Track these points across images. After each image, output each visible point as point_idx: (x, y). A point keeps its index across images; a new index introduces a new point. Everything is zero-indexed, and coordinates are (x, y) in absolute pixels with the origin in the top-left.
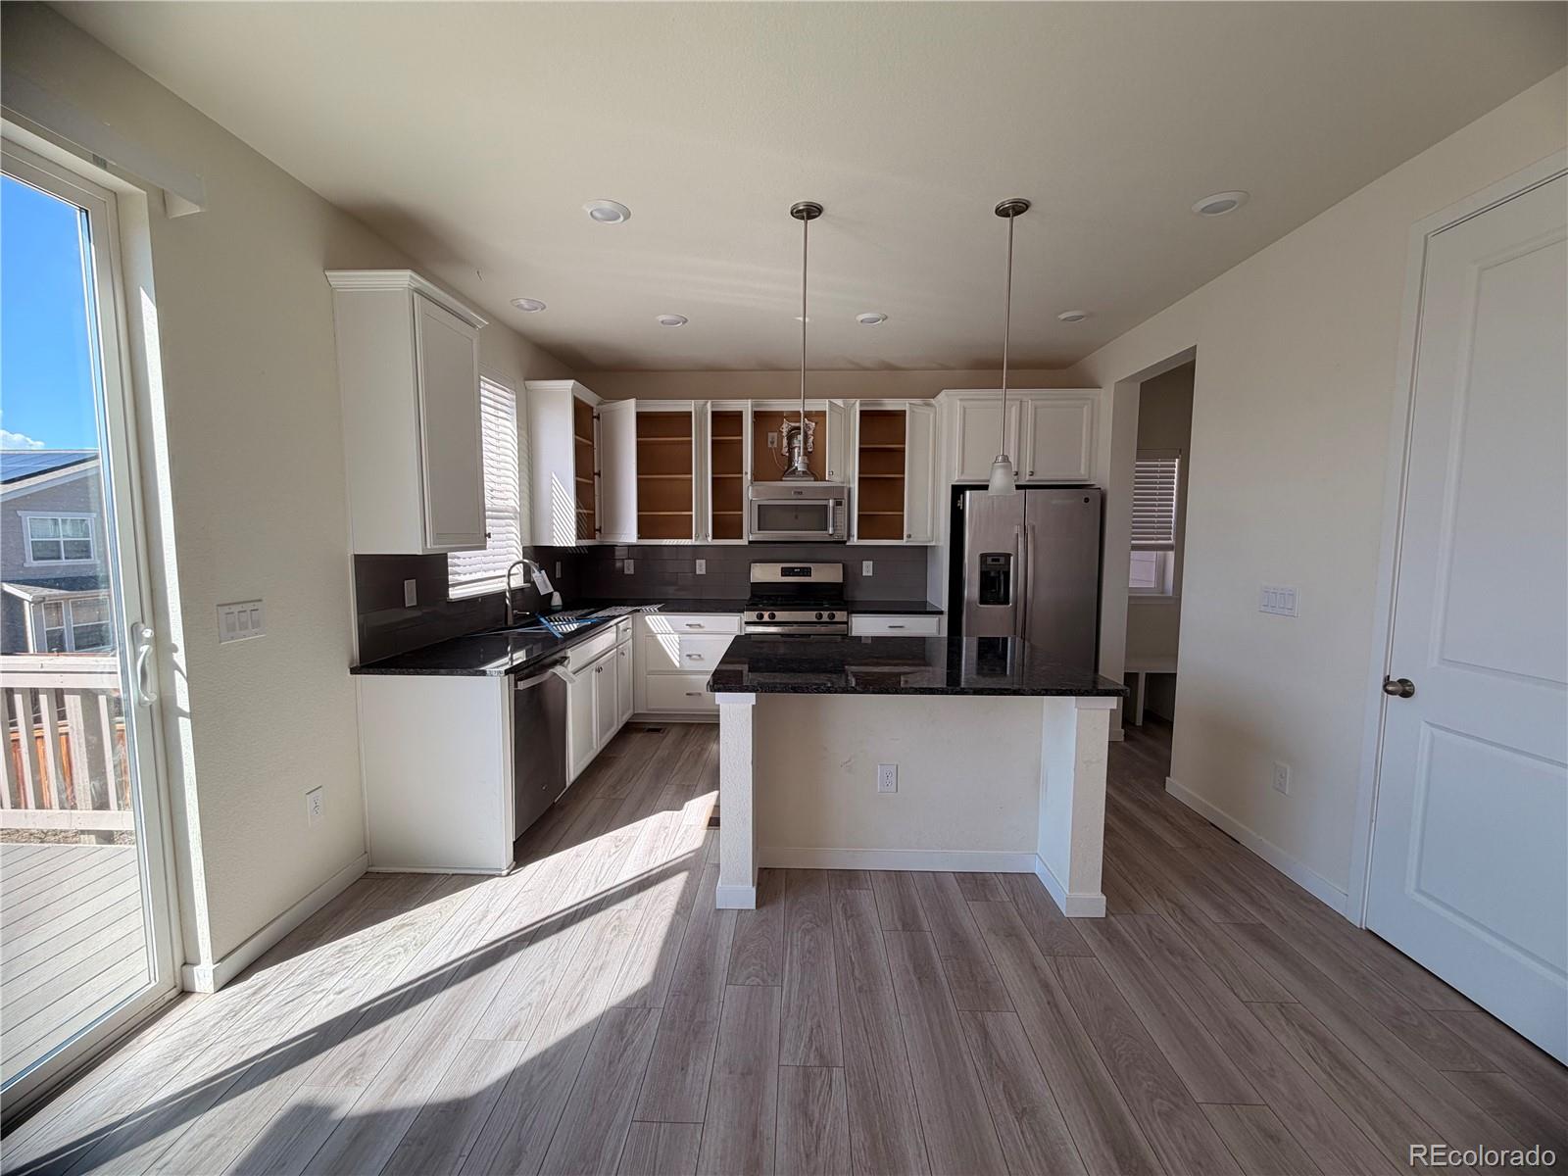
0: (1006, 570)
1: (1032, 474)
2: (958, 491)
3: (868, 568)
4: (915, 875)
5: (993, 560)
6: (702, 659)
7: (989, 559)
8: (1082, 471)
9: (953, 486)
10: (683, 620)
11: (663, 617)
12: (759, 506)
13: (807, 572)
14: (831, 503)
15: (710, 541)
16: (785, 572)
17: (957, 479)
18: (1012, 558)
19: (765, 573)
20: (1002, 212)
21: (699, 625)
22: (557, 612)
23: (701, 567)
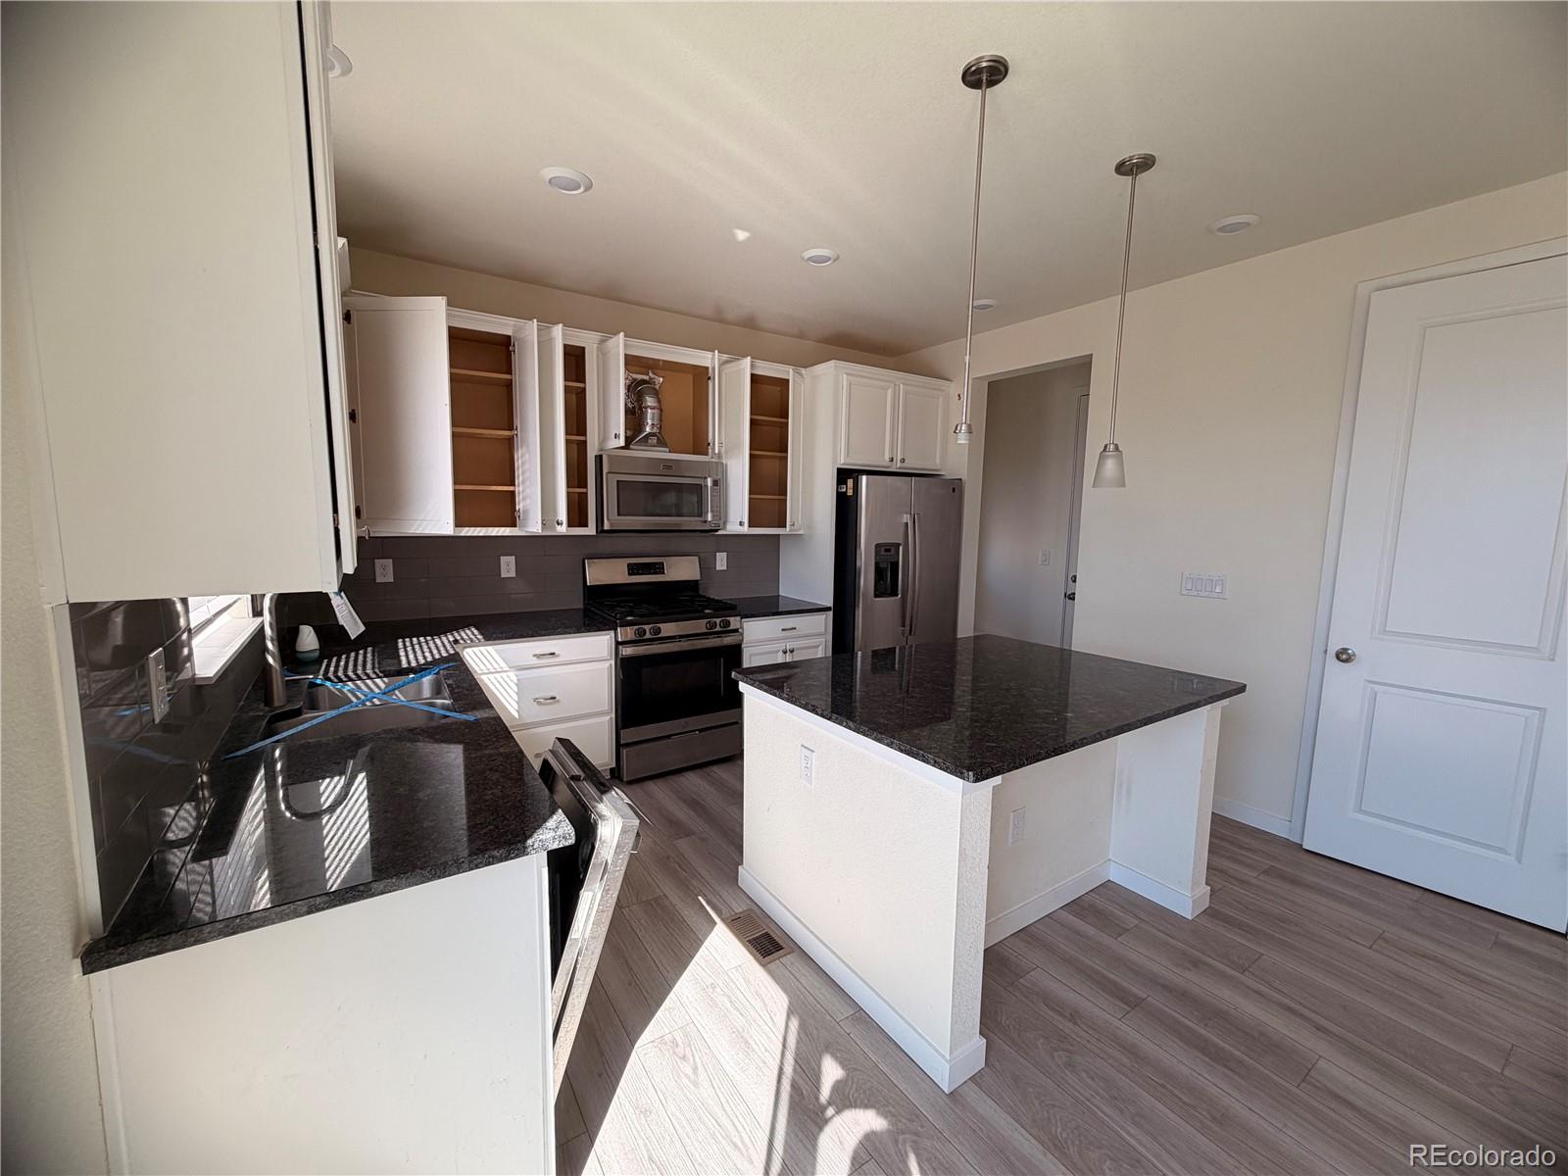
0: (895, 560)
1: (903, 461)
2: (843, 475)
3: (721, 562)
4: (1038, 925)
5: (886, 550)
6: (558, 701)
7: (883, 549)
8: (938, 461)
9: (838, 469)
10: (525, 650)
11: (490, 648)
12: (618, 481)
13: (658, 569)
14: (709, 482)
15: (563, 529)
16: (633, 570)
17: (843, 462)
18: (901, 548)
19: (605, 573)
20: (1122, 169)
21: (554, 654)
22: (318, 662)
23: (508, 566)
